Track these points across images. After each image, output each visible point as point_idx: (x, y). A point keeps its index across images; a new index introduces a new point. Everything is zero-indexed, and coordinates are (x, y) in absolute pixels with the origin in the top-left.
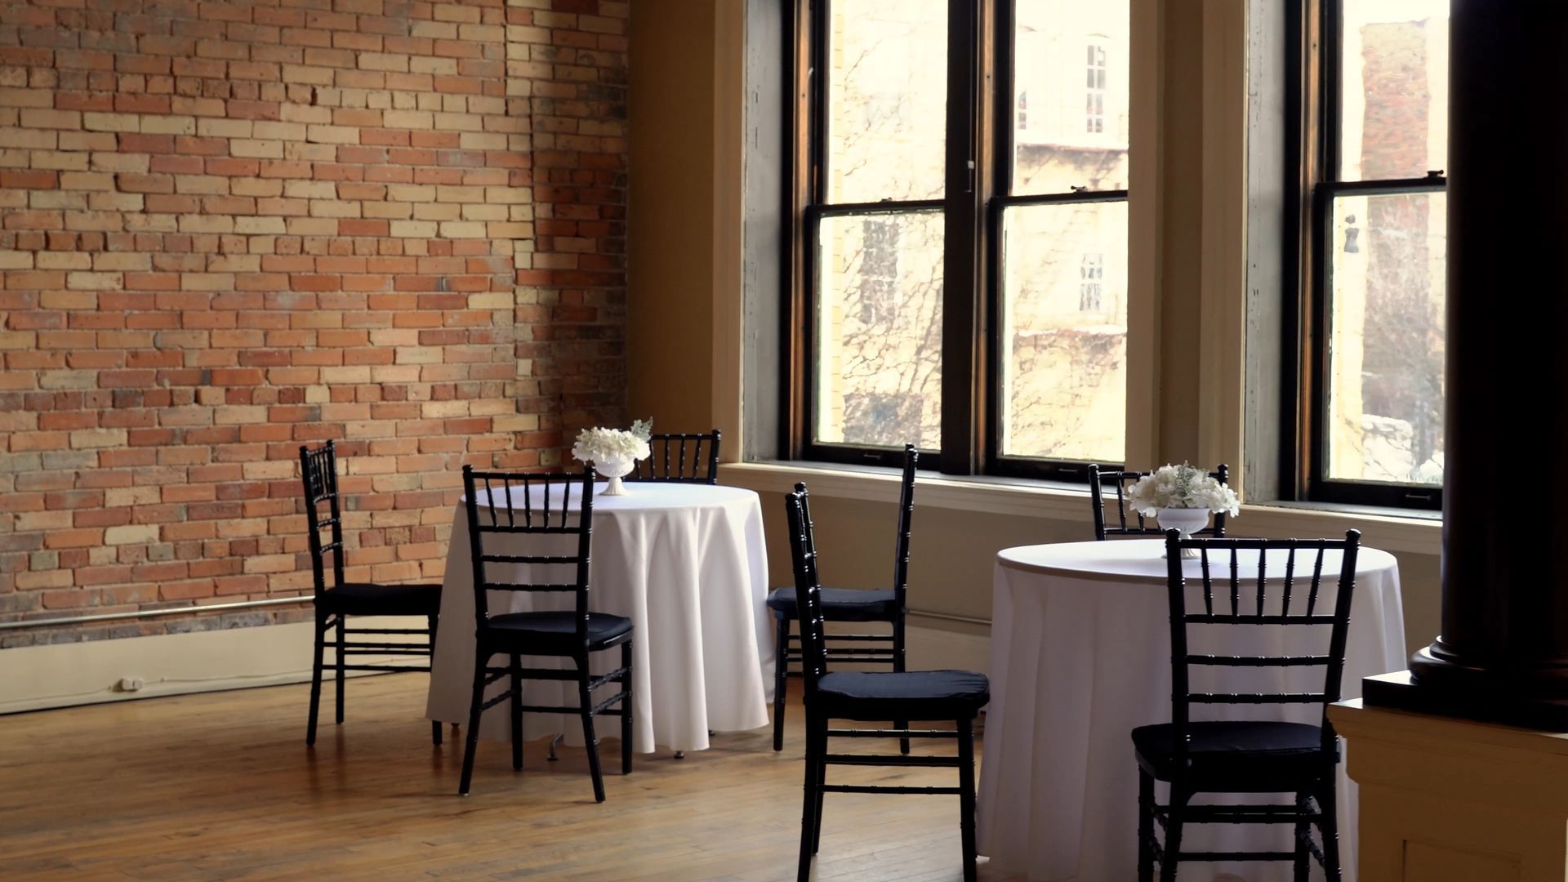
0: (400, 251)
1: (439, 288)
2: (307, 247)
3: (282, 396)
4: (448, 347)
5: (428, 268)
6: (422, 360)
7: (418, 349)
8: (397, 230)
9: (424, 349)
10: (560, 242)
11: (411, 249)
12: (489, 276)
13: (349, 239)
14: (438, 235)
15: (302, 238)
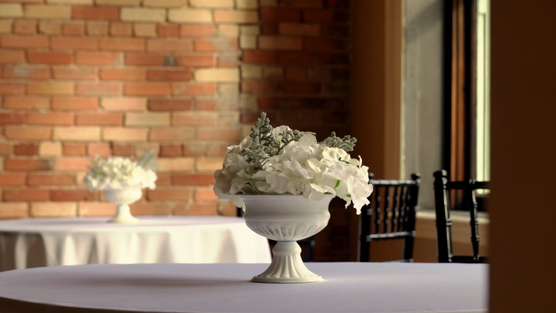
0: (129, 32)
1: (166, 63)
2: (42, 28)
3: (19, 150)
4: (176, 114)
5: (155, 46)
6: (151, 123)
7: (147, 113)
8: (127, 15)
9: (153, 114)
10: (284, 27)
11: (140, 31)
12: (215, 55)
13: (82, 23)
14: (167, 20)
15: (39, 20)
